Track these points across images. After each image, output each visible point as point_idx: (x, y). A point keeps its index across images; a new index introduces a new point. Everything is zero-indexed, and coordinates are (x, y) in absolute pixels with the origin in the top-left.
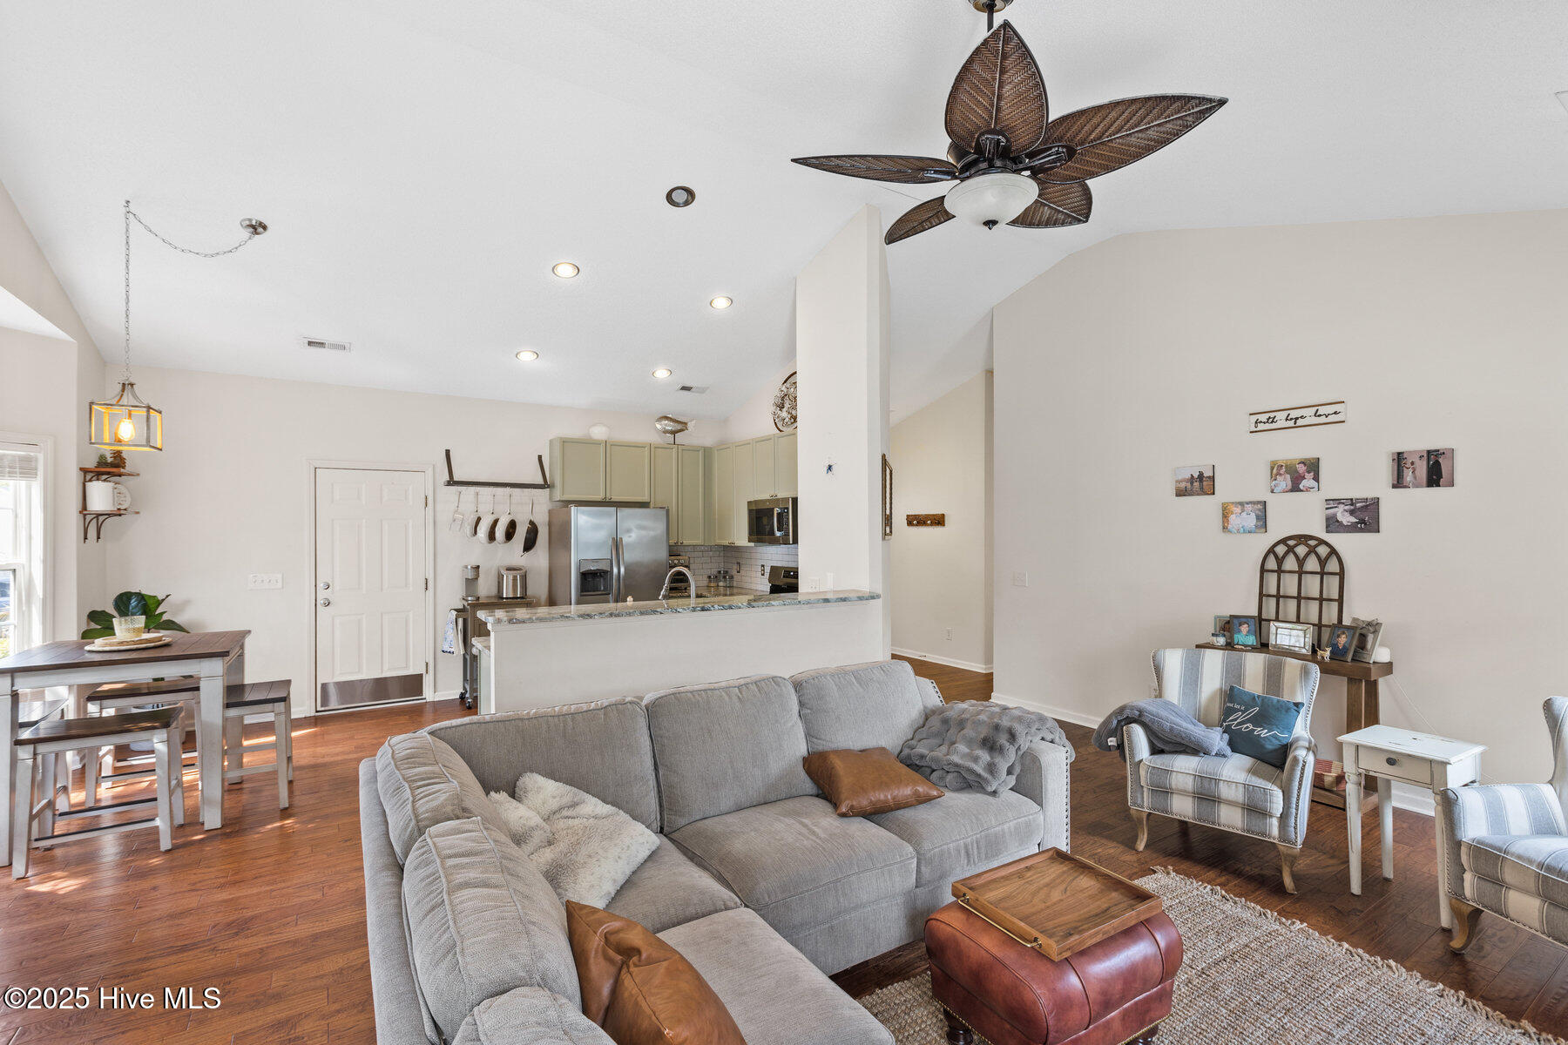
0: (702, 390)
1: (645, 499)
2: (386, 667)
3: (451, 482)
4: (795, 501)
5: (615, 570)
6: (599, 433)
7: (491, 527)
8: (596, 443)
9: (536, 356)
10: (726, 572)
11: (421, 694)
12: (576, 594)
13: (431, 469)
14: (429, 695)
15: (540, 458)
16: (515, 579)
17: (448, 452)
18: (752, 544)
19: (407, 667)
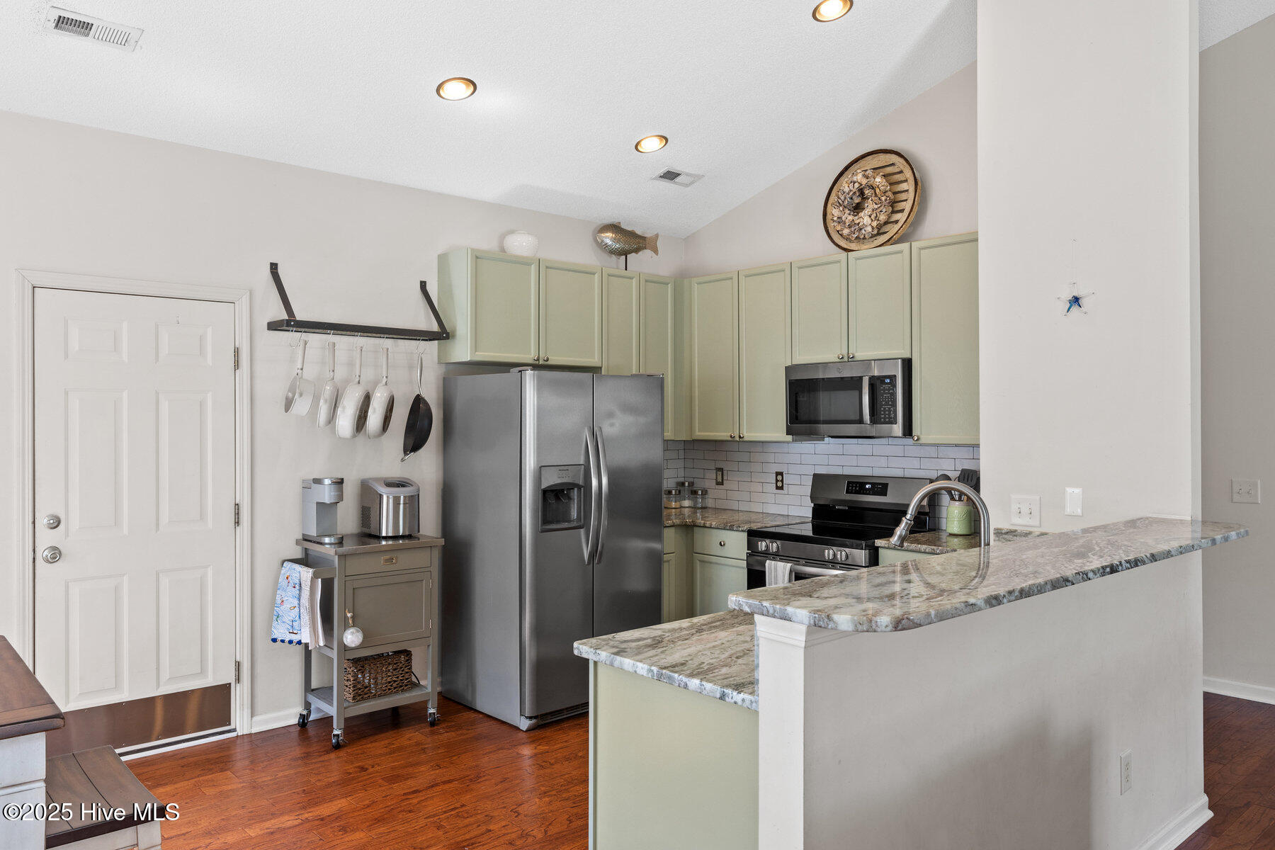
0: (696, 178)
1: (593, 361)
2: (165, 675)
3: (290, 323)
4: (907, 364)
5: (594, 482)
6: (521, 244)
7: (361, 410)
8: (523, 262)
9: (472, 88)
10: (691, 484)
11: (227, 721)
12: (535, 526)
13: (245, 299)
14: (243, 722)
15: (423, 285)
16: (397, 500)
17: (274, 267)
18: (790, 438)
19: (203, 672)
